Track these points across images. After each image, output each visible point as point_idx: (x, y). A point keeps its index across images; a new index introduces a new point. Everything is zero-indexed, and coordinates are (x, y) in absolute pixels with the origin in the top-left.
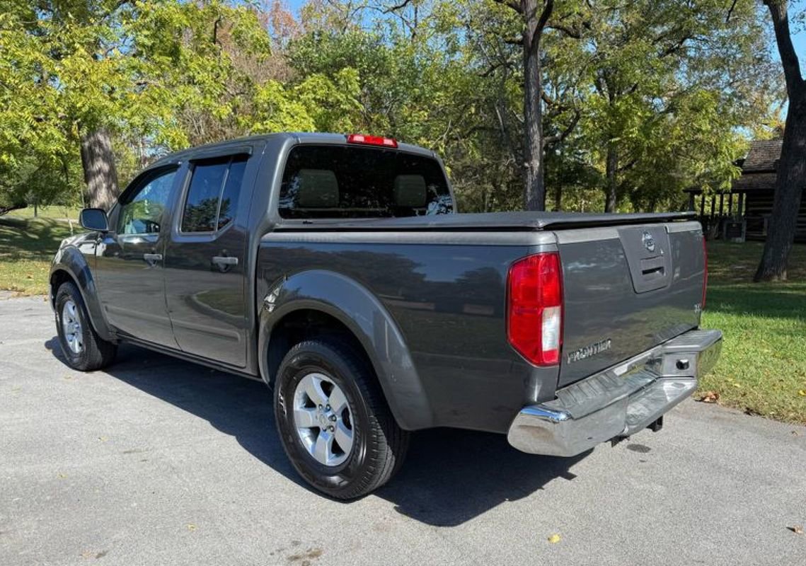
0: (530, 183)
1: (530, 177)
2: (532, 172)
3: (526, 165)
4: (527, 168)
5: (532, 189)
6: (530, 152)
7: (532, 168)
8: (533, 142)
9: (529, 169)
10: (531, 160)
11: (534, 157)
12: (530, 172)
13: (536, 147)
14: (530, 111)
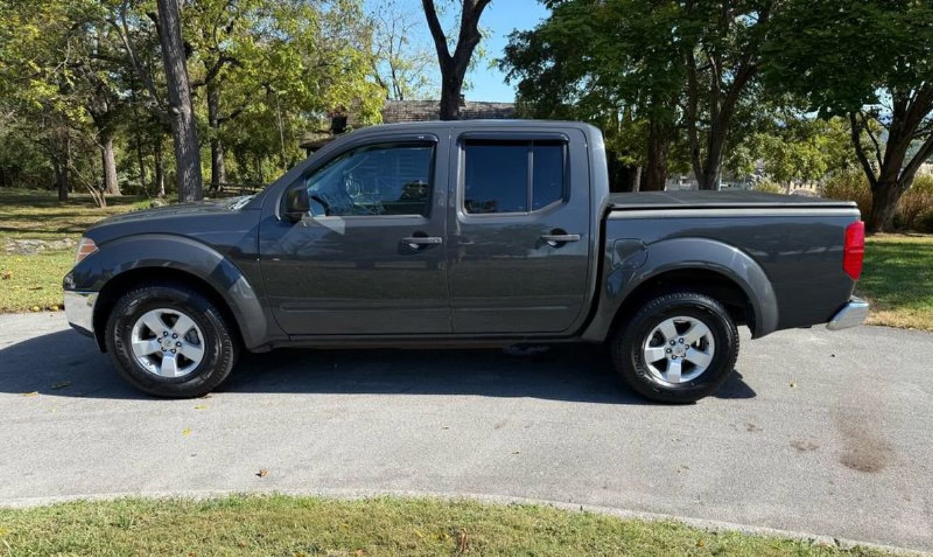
0: (183, 132)
1: (181, 125)
2: (184, 120)
3: (176, 110)
4: (177, 114)
5: (186, 140)
6: (178, 96)
7: (183, 114)
8: (181, 84)
9: (180, 116)
10: (181, 105)
11: (183, 102)
12: (180, 119)
13: (184, 90)
14: (171, 46)
